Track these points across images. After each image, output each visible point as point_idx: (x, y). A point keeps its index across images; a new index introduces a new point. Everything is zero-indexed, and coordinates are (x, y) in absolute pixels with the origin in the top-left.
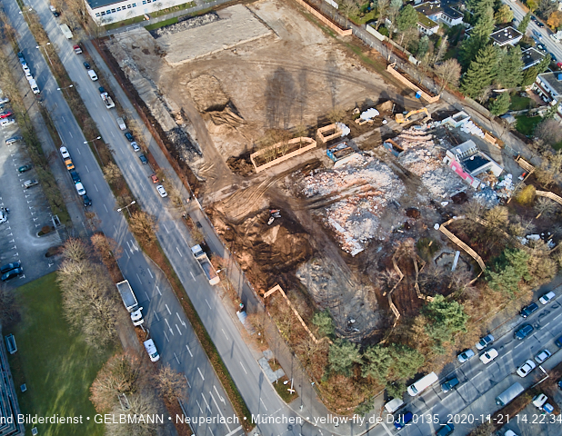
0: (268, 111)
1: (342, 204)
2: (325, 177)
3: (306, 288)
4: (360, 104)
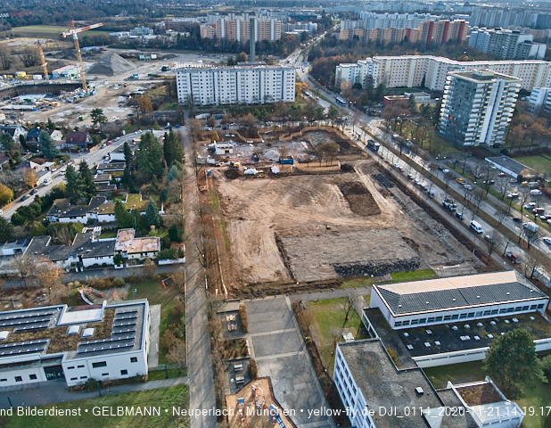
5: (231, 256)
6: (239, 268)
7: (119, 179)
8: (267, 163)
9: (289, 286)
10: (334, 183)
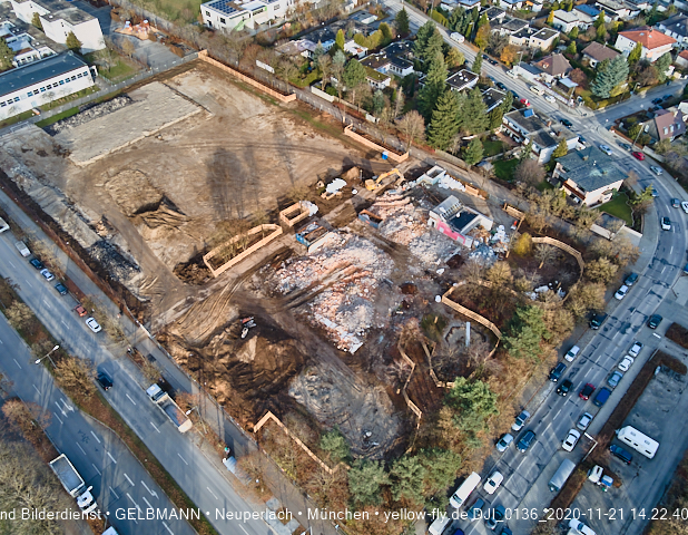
0: (215, 201)
1: (326, 294)
2: (300, 267)
3: (305, 408)
4: (322, 176)
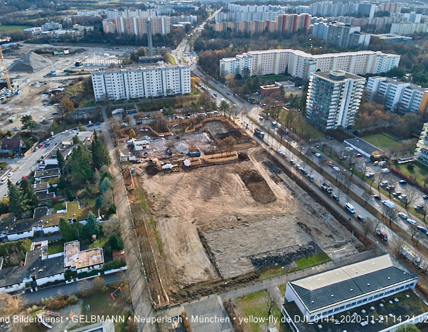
5: (165, 257)
6: (173, 270)
7: (56, 185)
8: (179, 157)
9: (218, 285)
10: (236, 172)
